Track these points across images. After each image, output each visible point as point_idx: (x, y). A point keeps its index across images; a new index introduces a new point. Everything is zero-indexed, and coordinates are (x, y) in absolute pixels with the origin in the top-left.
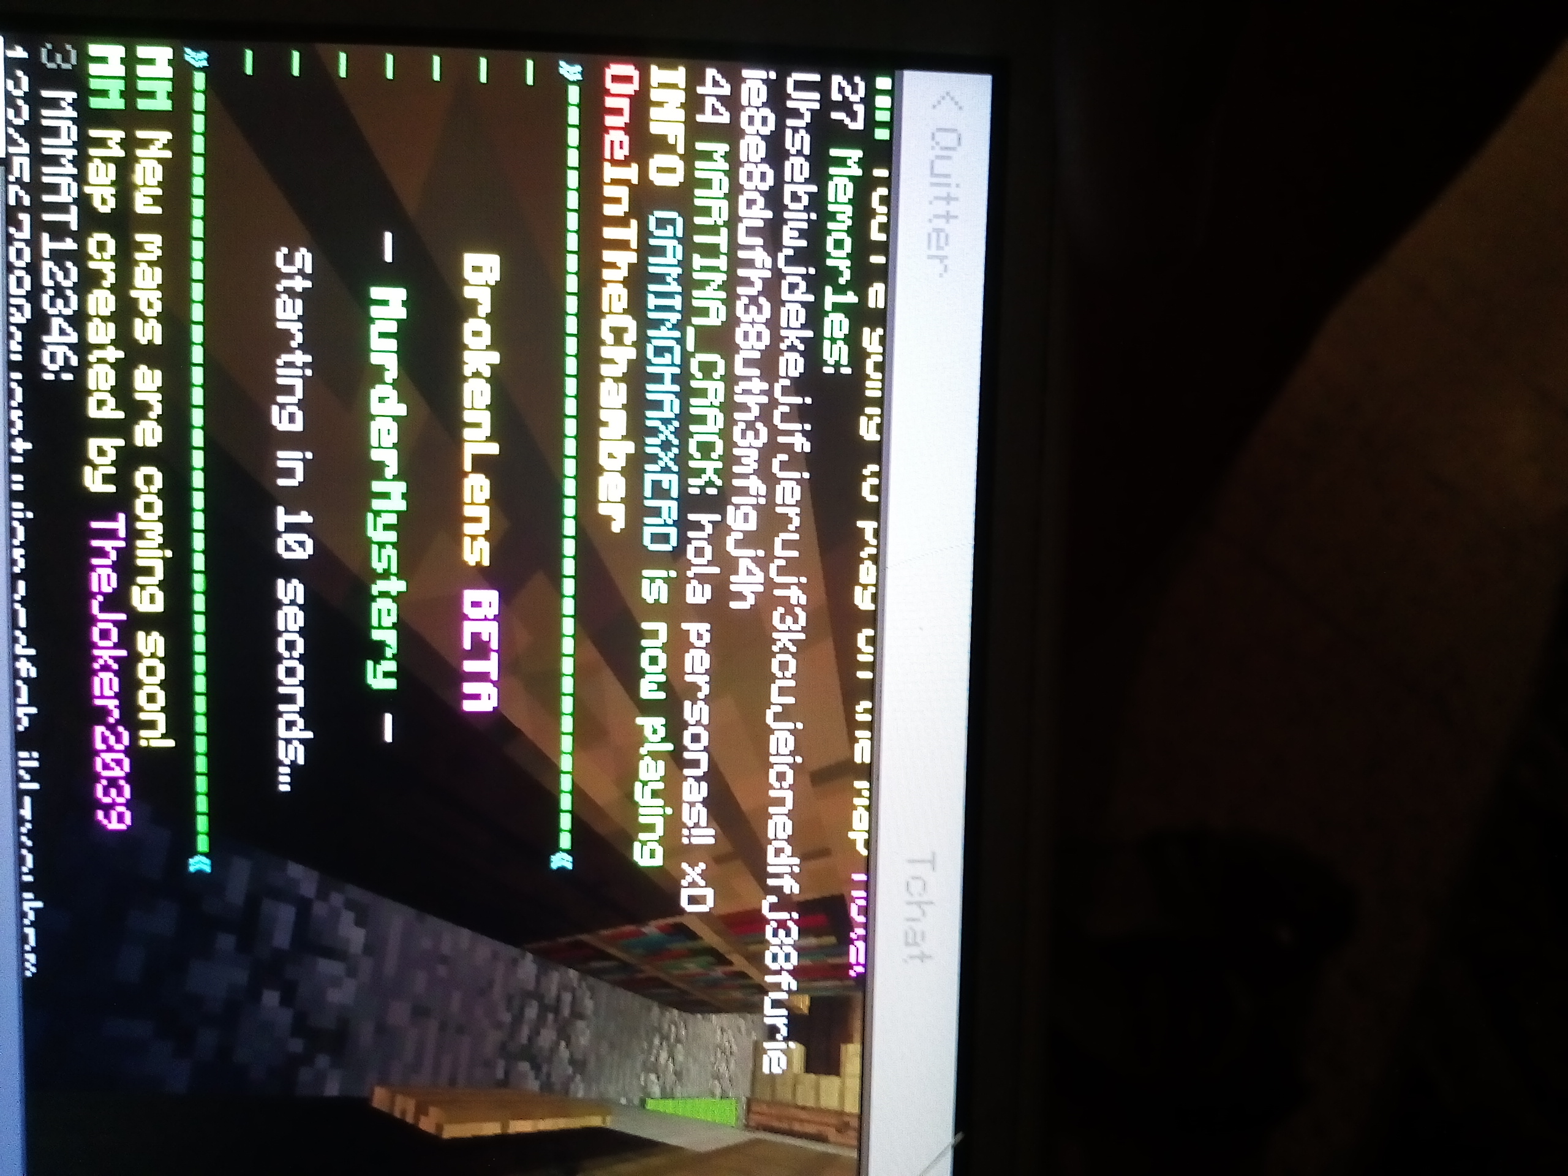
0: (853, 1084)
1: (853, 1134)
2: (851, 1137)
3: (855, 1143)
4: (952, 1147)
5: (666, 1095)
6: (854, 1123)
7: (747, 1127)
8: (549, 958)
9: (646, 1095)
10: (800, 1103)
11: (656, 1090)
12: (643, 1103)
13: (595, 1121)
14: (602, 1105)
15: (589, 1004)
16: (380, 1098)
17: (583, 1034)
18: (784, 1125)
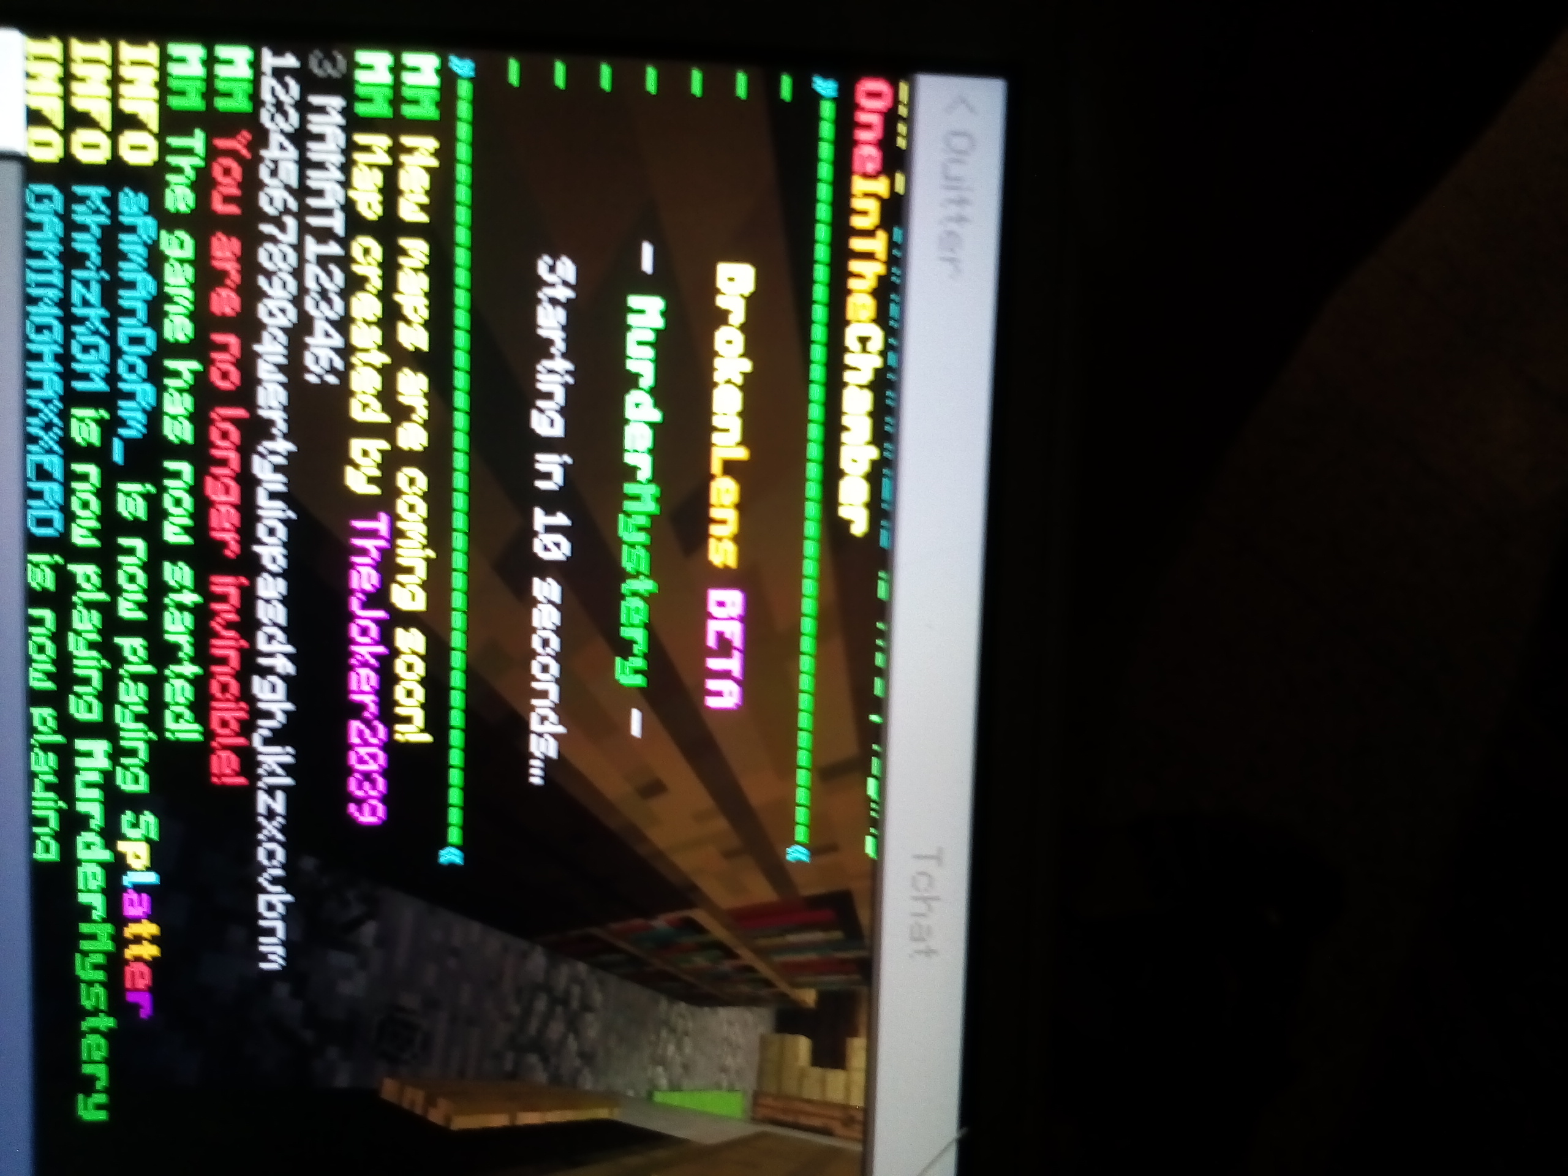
0: (859, 1077)
1: (858, 1128)
2: (856, 1132)
3: (859, 1136)
4: (956, 1140)
5: (675, 1087)
6: (859, 1116)
7: (754, 1120)
8: (558, 952)
9: (653, 1087)
10: (806, 1095)
11: (663, 1082)
12: (650, 1095)
13: (602, 1113)
14: (611, 1098)
15: (597, 998)
16: (389, 1089)
17: (592, 1028)
18: (790, 1118)
